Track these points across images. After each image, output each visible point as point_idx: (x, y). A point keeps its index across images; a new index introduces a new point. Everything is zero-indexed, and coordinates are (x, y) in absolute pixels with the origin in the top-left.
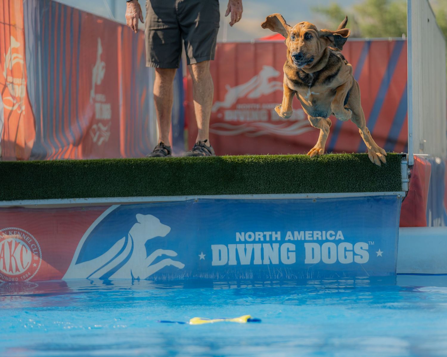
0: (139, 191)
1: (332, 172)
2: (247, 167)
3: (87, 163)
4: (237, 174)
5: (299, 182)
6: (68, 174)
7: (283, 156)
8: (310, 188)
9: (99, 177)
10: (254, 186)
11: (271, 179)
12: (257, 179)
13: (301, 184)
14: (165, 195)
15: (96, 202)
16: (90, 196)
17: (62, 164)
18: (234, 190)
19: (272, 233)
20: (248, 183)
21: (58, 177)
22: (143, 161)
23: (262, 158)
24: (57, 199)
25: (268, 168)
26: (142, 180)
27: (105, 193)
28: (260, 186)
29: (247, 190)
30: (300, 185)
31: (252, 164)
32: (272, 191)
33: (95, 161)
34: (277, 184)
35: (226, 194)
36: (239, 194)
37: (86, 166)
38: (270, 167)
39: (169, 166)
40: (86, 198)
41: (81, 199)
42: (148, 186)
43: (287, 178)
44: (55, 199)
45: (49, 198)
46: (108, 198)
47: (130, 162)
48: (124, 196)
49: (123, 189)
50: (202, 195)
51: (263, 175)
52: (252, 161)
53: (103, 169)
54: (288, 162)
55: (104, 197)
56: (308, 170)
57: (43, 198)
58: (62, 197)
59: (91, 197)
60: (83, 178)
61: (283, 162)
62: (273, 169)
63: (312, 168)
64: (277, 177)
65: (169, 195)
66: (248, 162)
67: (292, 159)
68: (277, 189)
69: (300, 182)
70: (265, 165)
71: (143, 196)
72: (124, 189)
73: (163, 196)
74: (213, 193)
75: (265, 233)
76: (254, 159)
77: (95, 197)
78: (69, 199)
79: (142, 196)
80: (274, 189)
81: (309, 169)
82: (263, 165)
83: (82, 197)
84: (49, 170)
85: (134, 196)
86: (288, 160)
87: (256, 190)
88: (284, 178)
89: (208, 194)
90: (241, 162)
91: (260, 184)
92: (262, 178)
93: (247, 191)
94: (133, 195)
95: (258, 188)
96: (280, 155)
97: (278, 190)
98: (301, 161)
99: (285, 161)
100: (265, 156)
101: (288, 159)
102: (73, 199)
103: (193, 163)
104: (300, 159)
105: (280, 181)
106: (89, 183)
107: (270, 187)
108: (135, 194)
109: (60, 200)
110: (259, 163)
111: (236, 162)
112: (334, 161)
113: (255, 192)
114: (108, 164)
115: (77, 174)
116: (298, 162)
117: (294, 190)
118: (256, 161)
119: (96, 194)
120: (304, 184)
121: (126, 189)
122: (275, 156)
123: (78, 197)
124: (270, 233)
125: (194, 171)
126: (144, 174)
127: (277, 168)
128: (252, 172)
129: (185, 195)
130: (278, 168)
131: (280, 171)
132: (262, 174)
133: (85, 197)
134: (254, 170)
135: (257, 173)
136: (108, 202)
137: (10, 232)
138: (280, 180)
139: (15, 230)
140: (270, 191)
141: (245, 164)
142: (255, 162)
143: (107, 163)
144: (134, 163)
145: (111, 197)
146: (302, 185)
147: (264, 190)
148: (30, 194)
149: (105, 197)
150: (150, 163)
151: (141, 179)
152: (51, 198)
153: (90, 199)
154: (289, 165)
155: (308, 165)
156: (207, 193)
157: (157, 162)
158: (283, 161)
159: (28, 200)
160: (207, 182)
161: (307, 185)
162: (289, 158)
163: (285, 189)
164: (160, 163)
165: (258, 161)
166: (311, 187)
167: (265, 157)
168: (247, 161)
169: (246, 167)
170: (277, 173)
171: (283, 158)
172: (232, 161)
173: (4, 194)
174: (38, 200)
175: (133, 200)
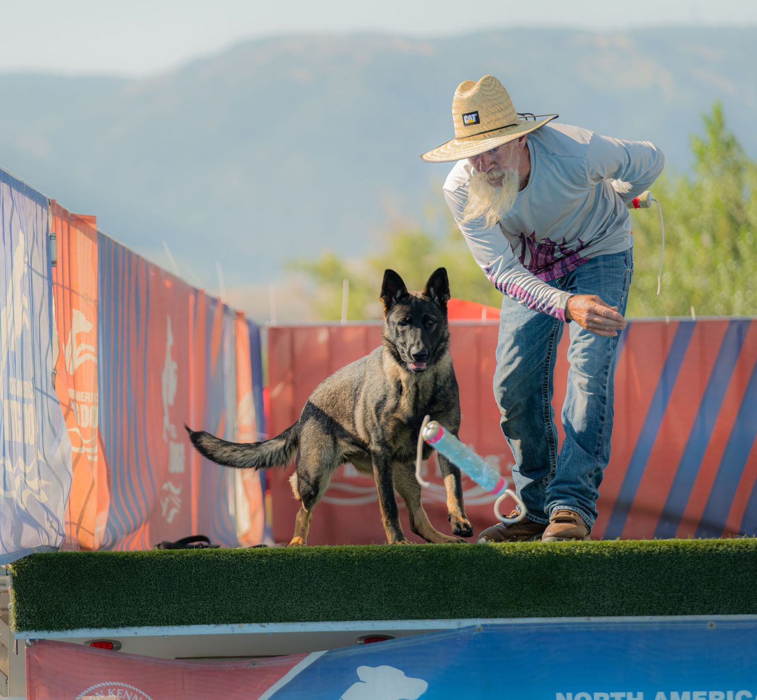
0: (367, 610)
1: (746, 573)
2: (579, 563)
3: (266, 556)
4: (559, 577)
5: (680, 593)
6: (229, 577)
7: (649, 541)
8: (703, 604)
9: (289, 583)
10: (593, 601)
11: (625, 586)
12: (598, 587)
13: (685, 597)
14: (417, 618)
15: (283, 631)
16: (270, 620)
17: (217, 556)
18: (552, 609)
19: (626, 695)
20: (581, 594)
21: (210, 582)
22: (374, 551)
23: (609, 547)
24: (206, 626)
25: (619, 565)
26: (372, 588)
27: (300, 614)
28: (605, 601)
29: (579, 609)
30: (682, 600)
31: (588, 558)
32: (628, 610)
33: (280, 550)
34: (637, 597)
35: (537, 617)
36: (561, 616)
37: (264, 561)
38: (624, 564)
39: (427, 561)
40: (263, 624)
41: (254, 625)
42: (385, 600)
43: (657, 586)
44: (203, 626)
45: (190, 622)
46: (307, 622)
47: (349, 554)
48: (338, 620)
49: (336, 605)
50: (490, 617)
51: (611, 580)
52: (588, 553)
53: (298, 566)
54: (660, 553)
55: (297, 621)
56: (699, 569)
57: (181, 623)
58: (216, 621)
59: (273, 622)
60: (257, 585)
61: (649, 554)
62: (630, 567)
63: (705, 565)
64: (638, 583)
65: (425, 619)
66: (581, 554)
67: (667, 548)
68: (637, 607)
69: (682, 593)
70: (613, 560)
71: (375, 619)
72: (338, 606)
73: (413, 620)
74: (511, 614)
75: (613, 695)
76: (592, 548)
77: (281, 621)
78: (230, 626)
79: (372, 620)
80: (631, 607)
81: (700, 567)
82: (610, 560)
83: (256, 622)
84: (192, 569)
85: (358, 620)
86: (660, 549)
87: (596, 608)
88: (650, 585)
89: (501, 617)
90: (566, 554)
91: (604, 598)
92: (607, 585)
93: (579, 611)
94: (354, 617)
95: (601, 604)
96: (642, 541)
97: (639, 608)
98: (685, 552)
99: (653, 551)
100: (614, 541)
101: (658, 547)
102: (238, 625)
103: (473, 555)
104: (683, 549)
105: (642, 591)
106: (269, 594)
107: (623, 603)
108: (359, 615)
109: (212, 626)
110: (603, 555)
111: (557, 554)
112: (750, 552)
113: (594, 613)
114: (307, 557)
115: (245, 577)
116: (678, 553)
117: (671, 608)
118: (596, 552)
119: (283, 616)
120: (691, 596)
121: (341, 605)
122: (632, 541)
123: (247, 622)
124: (623, 695)
125: (474, 570)
126: (377, 577)
127: (637, 565)
128: (588, 572)
129: (455, 618)
130: (639, 566)
131: (643, 572)
132: (608, 578)
133: (262, 622)
134: (593, 569)
135: (599, 575)
136: (306, 631)
137: (109, 690)
138: (643, 589)
139: (120, 687)
140: (623, 611)
141: (575, 558)
142: (594, 553)
143: (304, 554)
144: (356, 556)
145: (312, 621)
146: (687, 598)
147: (613, 608)
148: (154, 614)
149: (300, 621)
150: (388, 556)
151: (370, 586)
152: (195, 624)
153: (271, 624)
154: (660, 560)
155: (698, 559)
156: (500, 614)
157: (402, 554)
158: (648, 551)
159: (150, 627)
160: (500, 593)
161: (697, 599)
162: (661, 546)
163: (652, 606)
164: (409, 556)
165: (601, 552)
166: (705, 603)
167: (614, 544)
168: (578, 551)
169: (576, 563)
170: (638, 575)
171: (649, 545)
172: (549, 552)
173: (105, 616)
174: (170, 627)
175: (354, 628)
